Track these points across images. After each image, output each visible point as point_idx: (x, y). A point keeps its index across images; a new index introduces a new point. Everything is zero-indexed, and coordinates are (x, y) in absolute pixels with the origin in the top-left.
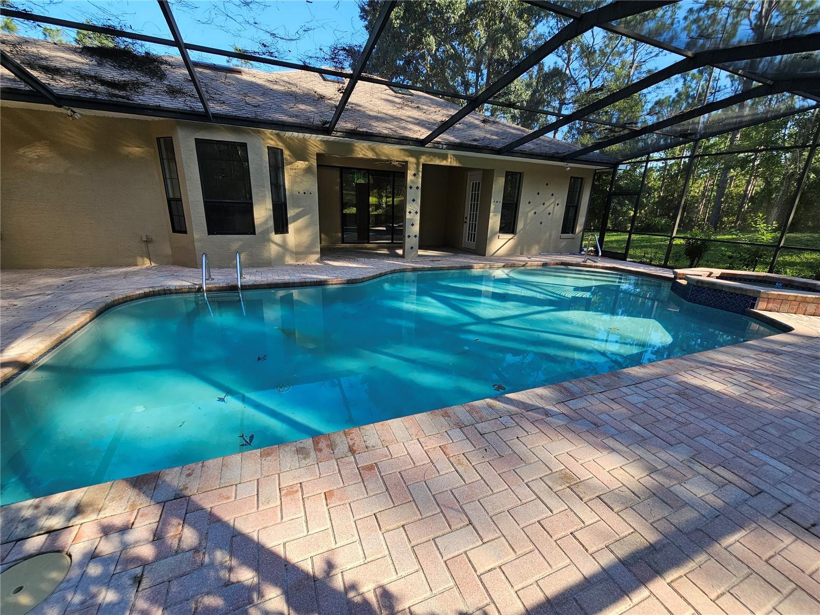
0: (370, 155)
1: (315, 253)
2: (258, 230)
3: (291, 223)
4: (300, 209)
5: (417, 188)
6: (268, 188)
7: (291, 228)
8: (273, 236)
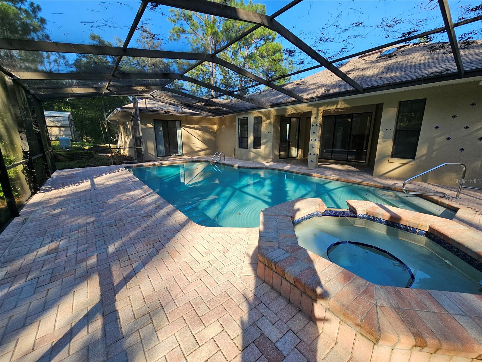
1: (270, 158)
2: (248, 147)
3: (263, 145)
4: (267, 139)
5: (317, 125)
6: (252, 132)
7: (263, 147)
8: (253, 150)
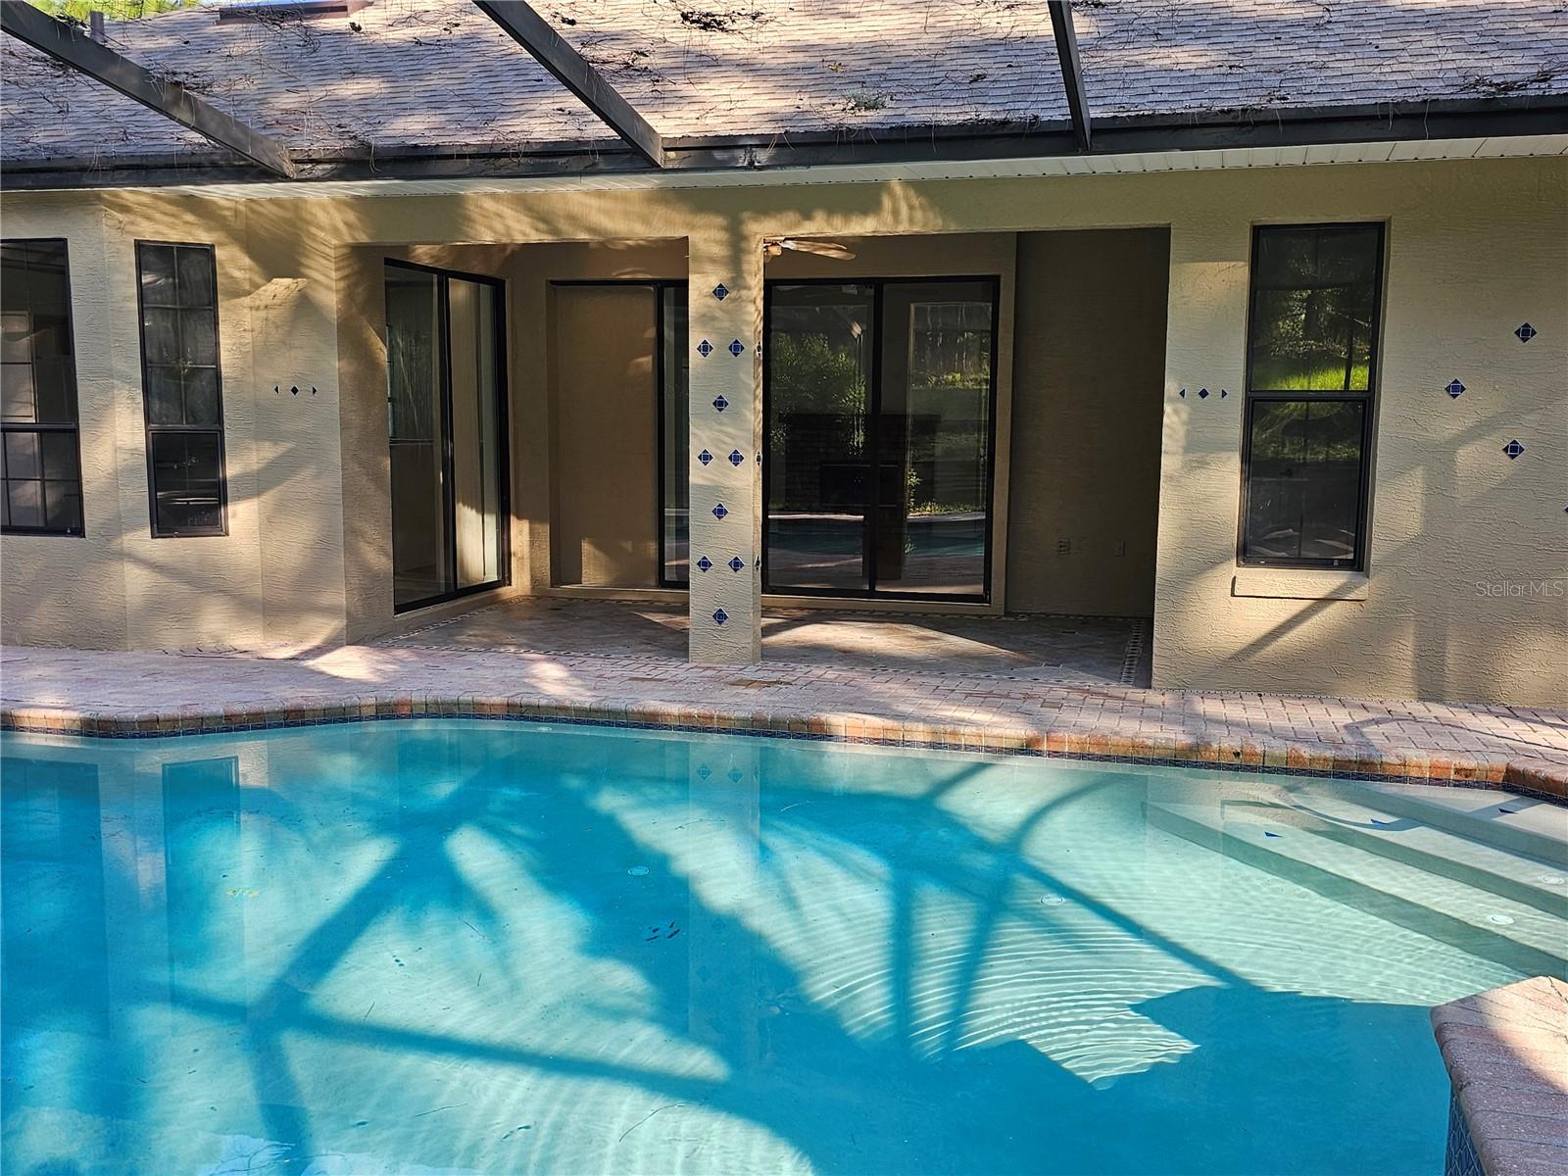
0: (524, 231)
1: (330, 611)
2: (92, 516)
3: (239, 498)
4: (283, 448)
5: (736, 348)
6: (126, 379)
7: (241, 515)
8: (141, 540)
